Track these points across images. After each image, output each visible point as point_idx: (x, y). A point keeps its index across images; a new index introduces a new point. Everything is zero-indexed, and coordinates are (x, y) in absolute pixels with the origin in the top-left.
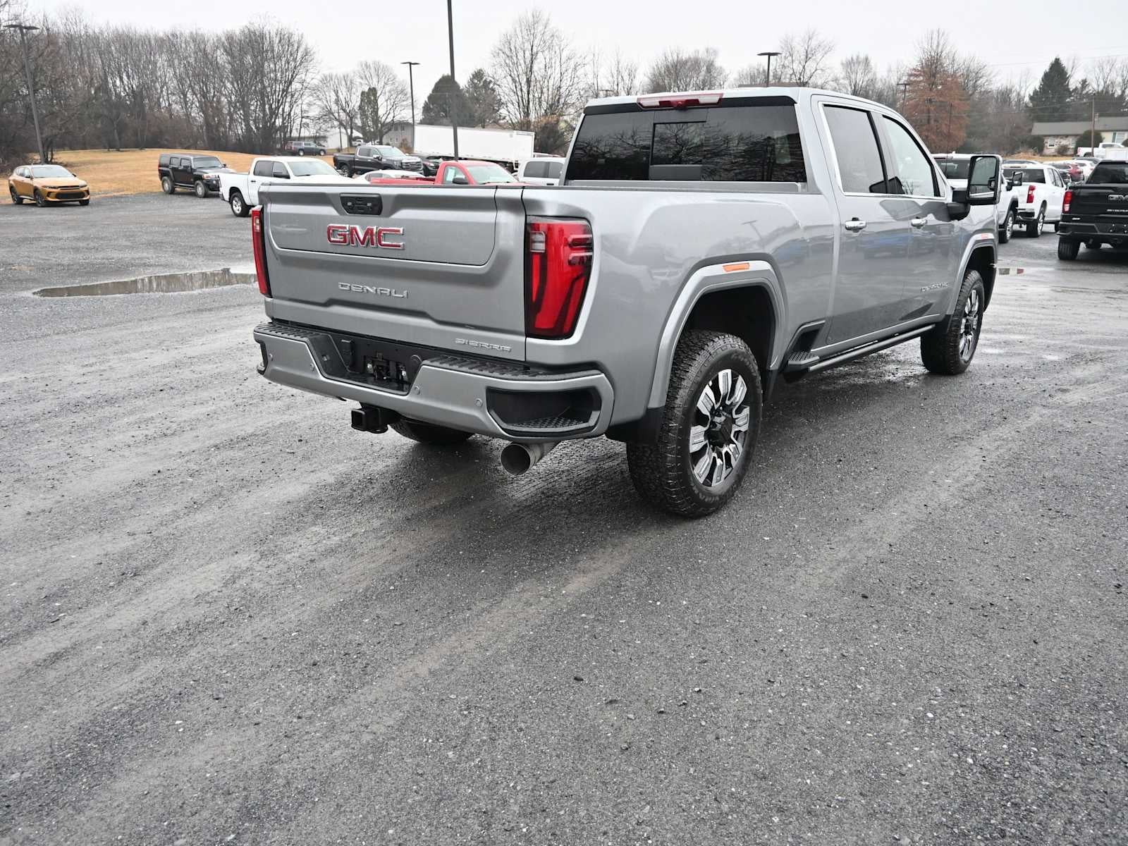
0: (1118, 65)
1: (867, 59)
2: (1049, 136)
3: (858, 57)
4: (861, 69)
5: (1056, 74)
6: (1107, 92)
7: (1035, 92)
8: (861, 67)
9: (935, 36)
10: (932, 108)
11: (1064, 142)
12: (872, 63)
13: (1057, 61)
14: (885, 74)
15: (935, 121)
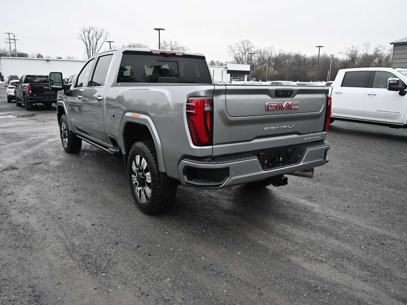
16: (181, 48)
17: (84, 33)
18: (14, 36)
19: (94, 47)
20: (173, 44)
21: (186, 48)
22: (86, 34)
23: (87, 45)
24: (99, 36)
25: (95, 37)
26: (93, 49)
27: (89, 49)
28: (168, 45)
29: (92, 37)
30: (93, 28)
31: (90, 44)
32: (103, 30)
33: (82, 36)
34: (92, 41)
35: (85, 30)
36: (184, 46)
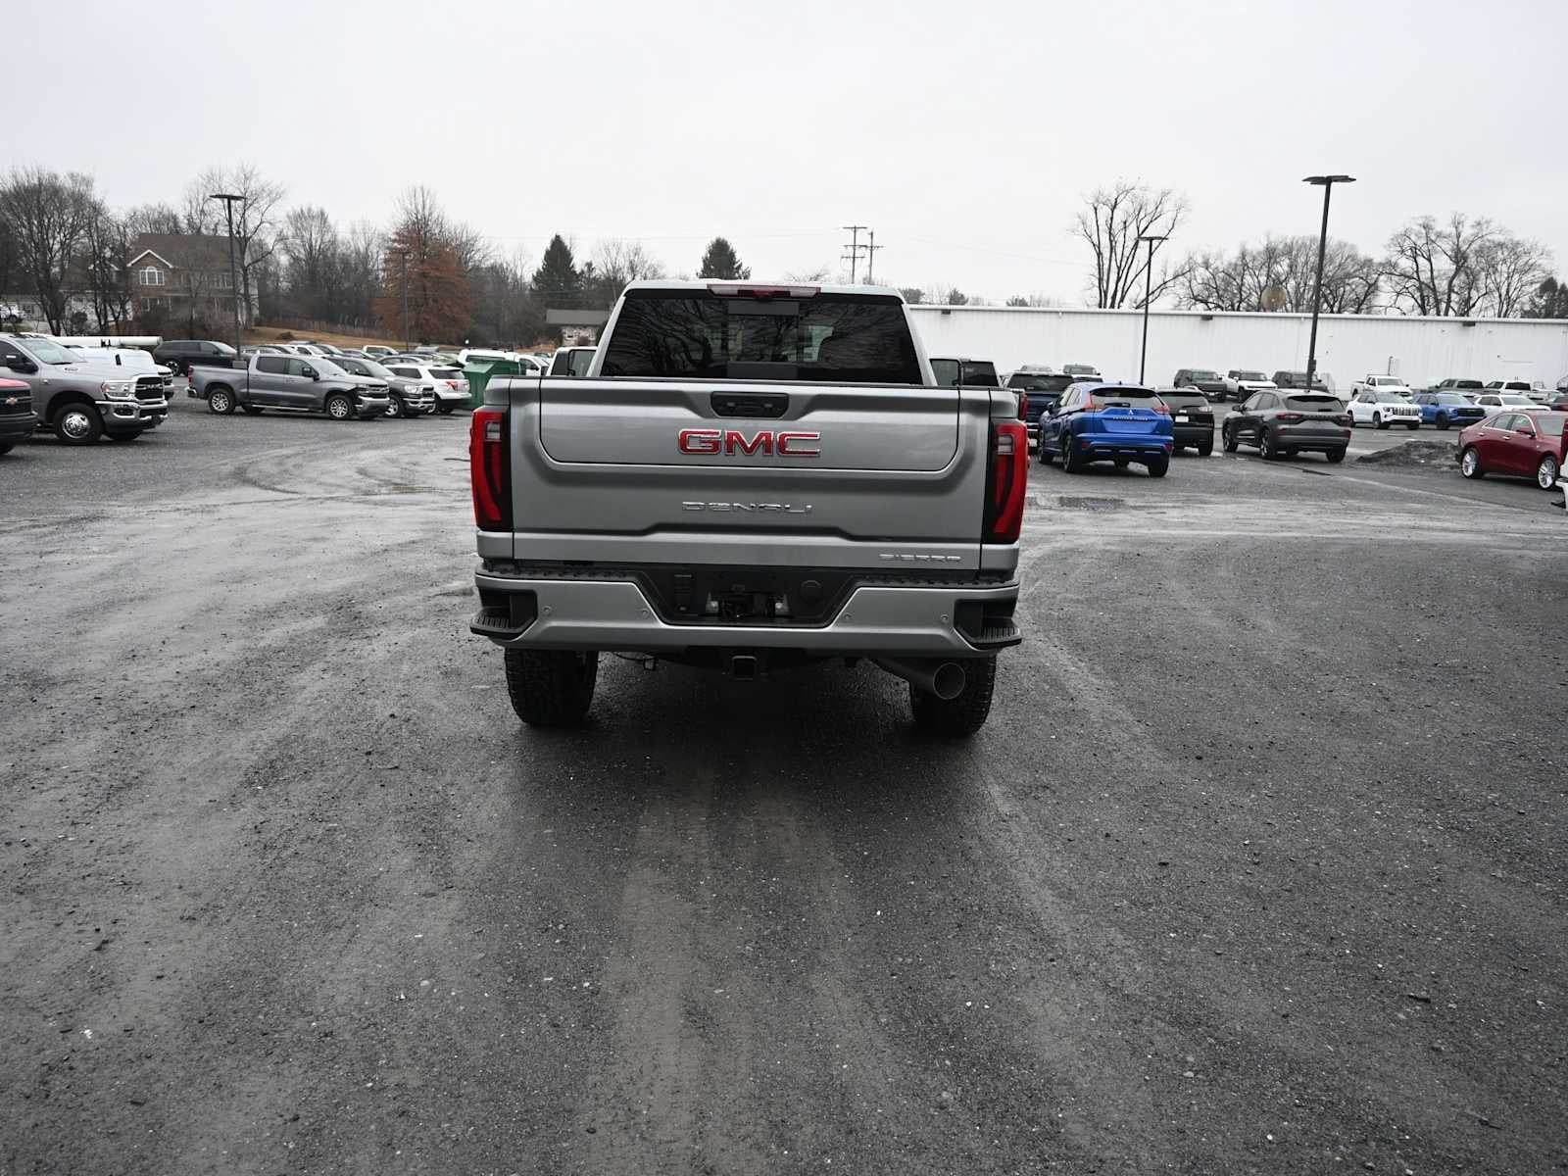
0: (624, 249)
1: (322, 214)
2: (567, 325)
3: (309, 210)
4: (315, 225)
5: (558, 253)
6: (615, 278)
7: (539, 273)
8: (316, 223)
9: (419, 194)
10: (429, 285)
11: (584, 333)
12: (331, 220)
13: (557, 237)
14: (349, 236)
15: (435, 301)
16: (1501, 245)
17: (1096, 209)
18: (872, 234)
19: (1125, 259)
20: (1467, 232)
21: (1527, 246)
22: (1104, 212)
23: (1099, 254)
24: (1149, 218)
25: (1134, 225)
26: (1119, 268)
27: (1106, 267)
28: (1439, 235)
29: (1125, 223)
30: (1128, 192)
31: (1112, 249)
32: (1165, 194)
33: (1088, 223)
34: (1120, 239)
35: (1101, 199)
36: (1516, 239)
